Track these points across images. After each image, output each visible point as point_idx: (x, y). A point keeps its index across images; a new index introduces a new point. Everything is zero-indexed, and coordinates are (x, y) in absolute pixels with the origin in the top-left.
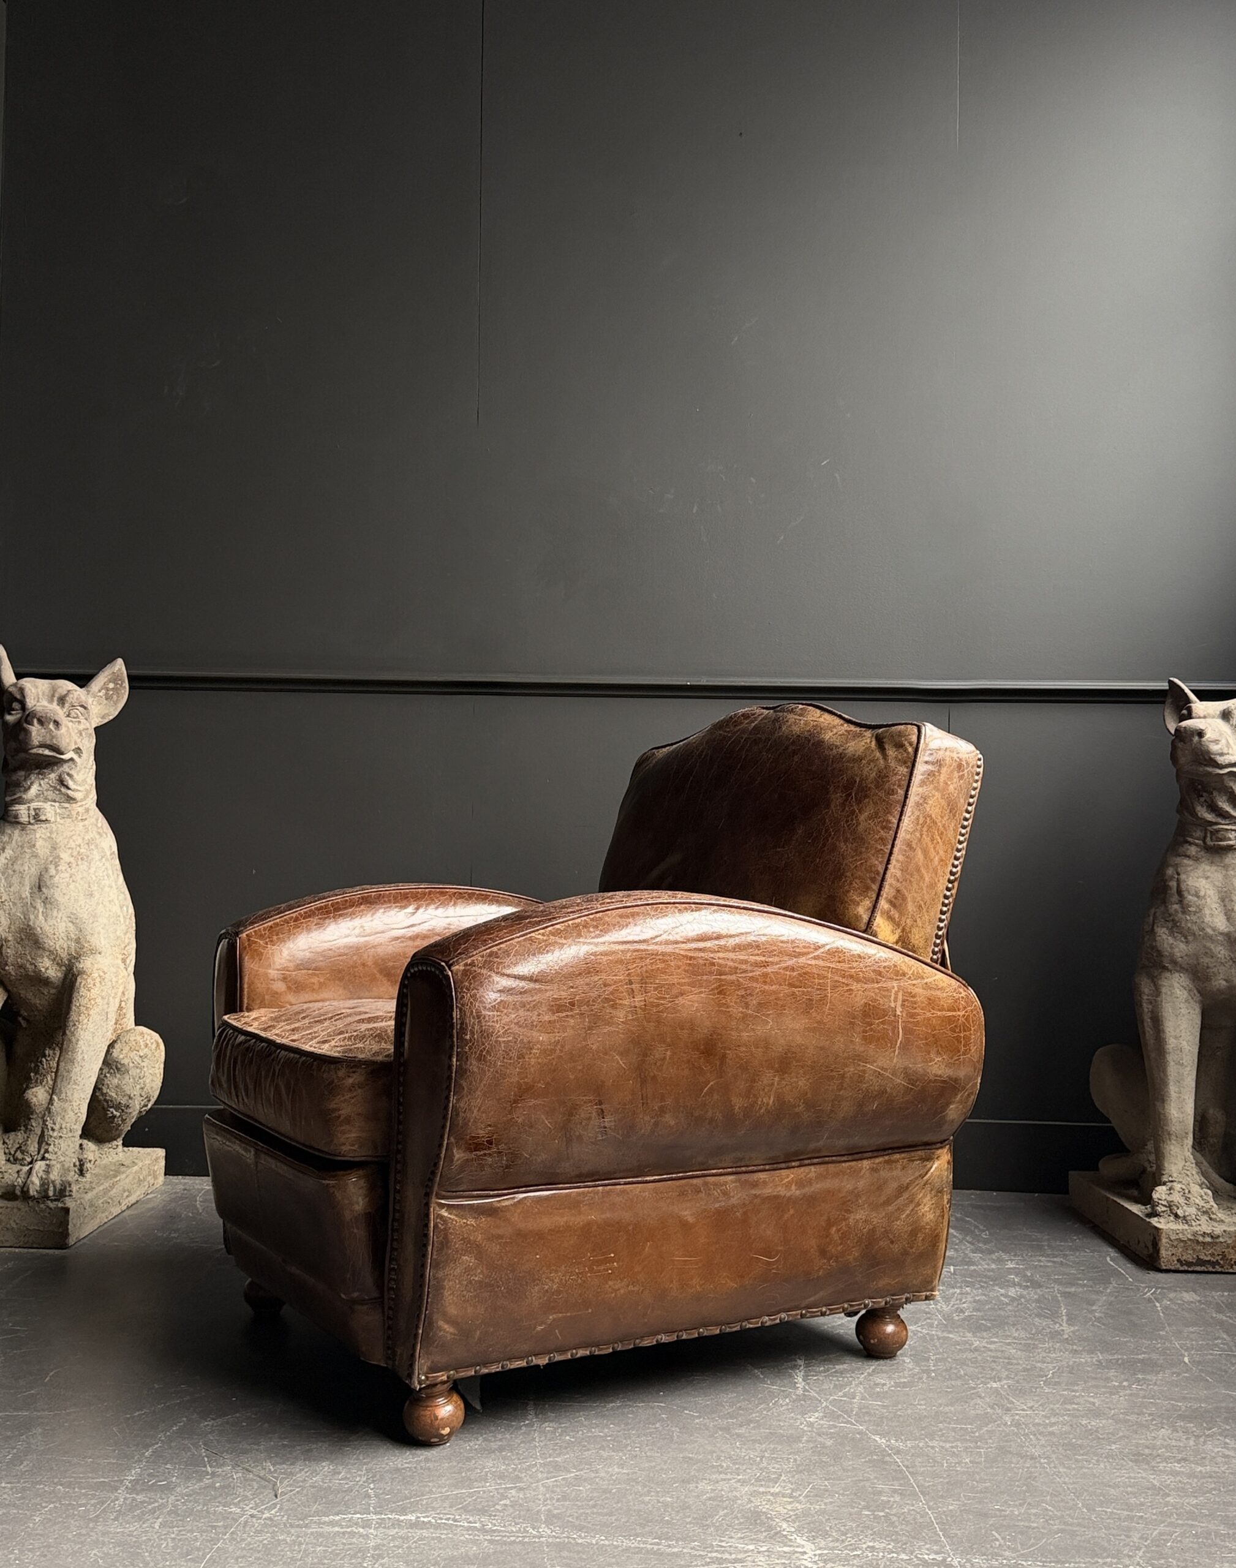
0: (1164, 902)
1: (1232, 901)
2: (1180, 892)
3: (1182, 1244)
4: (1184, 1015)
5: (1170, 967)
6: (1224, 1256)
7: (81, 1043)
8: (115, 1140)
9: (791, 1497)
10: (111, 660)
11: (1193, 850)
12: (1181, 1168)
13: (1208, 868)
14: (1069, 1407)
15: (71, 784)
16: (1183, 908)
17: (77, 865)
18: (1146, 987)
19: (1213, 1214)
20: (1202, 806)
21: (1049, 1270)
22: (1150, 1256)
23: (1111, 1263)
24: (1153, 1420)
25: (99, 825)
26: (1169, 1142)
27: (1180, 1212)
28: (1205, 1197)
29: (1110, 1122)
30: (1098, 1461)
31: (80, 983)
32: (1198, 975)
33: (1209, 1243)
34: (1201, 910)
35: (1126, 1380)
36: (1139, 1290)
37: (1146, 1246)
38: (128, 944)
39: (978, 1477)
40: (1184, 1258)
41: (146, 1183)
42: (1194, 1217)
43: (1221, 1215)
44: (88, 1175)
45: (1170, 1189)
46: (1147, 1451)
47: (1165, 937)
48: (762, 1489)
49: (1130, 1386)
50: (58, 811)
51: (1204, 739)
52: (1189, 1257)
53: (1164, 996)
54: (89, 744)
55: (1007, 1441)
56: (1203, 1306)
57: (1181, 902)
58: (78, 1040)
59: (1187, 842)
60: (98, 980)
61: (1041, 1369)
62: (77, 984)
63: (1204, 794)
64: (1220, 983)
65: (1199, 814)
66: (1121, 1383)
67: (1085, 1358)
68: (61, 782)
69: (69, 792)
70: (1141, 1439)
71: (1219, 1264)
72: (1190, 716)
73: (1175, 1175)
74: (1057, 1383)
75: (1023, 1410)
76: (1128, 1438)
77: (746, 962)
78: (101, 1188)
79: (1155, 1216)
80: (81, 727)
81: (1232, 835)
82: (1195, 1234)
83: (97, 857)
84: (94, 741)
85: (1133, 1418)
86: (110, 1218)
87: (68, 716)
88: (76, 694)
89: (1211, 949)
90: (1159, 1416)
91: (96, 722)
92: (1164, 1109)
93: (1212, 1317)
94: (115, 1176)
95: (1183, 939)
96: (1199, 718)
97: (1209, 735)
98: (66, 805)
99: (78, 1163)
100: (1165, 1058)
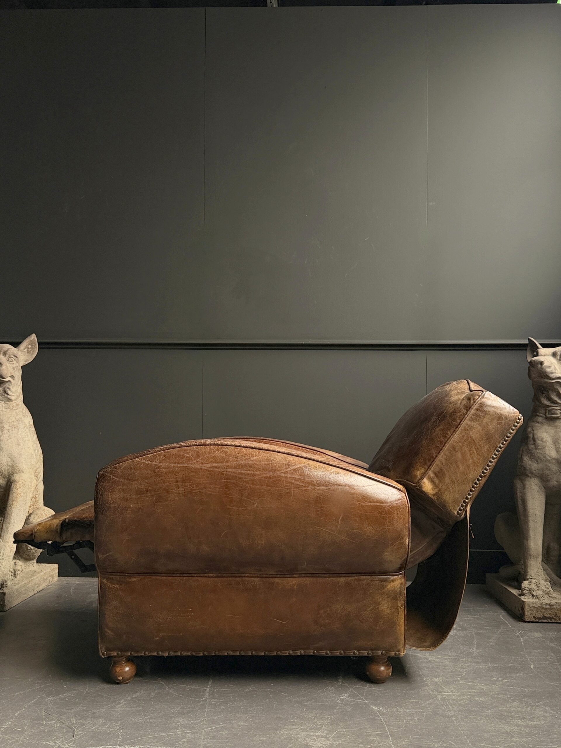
0: (527, 444)
1: (559, 443)
2: (534, 439)
3: (535, 609)
4: (537, 498)
5: (530, 475)
6: (556, 615)
7: (13, 514)
8: (33, 560)
9: (325, 738)
10: (30, 334)
11: (540, 419)
12: (536, 572)
13: (547, 427)
14: (470, 691)
15: (9, 392)
16: (535, 447)
17: (12, 431)
18: (518, 485)
19: (551, 594)
20: (544, 398)
21: (471, 622)
22: (520, 614)
23: (502, 618)
24: (511, 697)
25: (24, 412)
26: (530, 560)
27: (534, 593)
28: (547, 586)
29: (503, 549)
30: (481, 719)
31: (14, 486)
32: (544, 479)
33: (548, 608)
34: (544, 448)
35: (500, 677)
36: (514, 631)
37: (519, 610)
38: (39, 468)
39: (420, 727)
40: (537, 615)
41: (47, 581)
42: (541, 596)
43: (554, 595)
44: (18, 577)
45: (530, 582)
46: (506, 714)
47: (527, 461)
48: (312, 734)
49: (502, 680)
50: (4, 405)
51: (543, 366)
52: (539, 615)
53: (527, 489)
54: (18, 374)
55: (437, 709)
56: (544, 639)
57: (534, 444)
58: (12, 513)
59: (537, 415)
60: (22, 485)
61: (459, 671)
62: (12, 487)
63: (545, 392)
64: (554, 483)
65: (543, 402)
66: (498, 679)
67: (482, 666)
68: (5, 392)
69: (9, 396)
70: (503, 707)
71: (553, 618)
72: (537, 355)
73: (533, 575)
74: (467, 679)
75: (448, 692)
76: (497, 707)
77: (242, 474)
78: (23, 583)
79: (523, 596)
80: (14, 366)
81: (559, 412)
82: (542, 604)
83: (22, 427)
84: (21, 372)
85: (501, 696)
86: (28, 597)
87: (8, 361)
88: (11, 351)
89: (549, 467)
90: (514, 696)
91: (22, 363)
92: (527, 544)
93: (547, 645)
94: (31, 578)
95: (536, 462)
96: (542, 356)
97: (546, 364)
98: (8, 402)
99: (13, 571)
100: (528, 519)
